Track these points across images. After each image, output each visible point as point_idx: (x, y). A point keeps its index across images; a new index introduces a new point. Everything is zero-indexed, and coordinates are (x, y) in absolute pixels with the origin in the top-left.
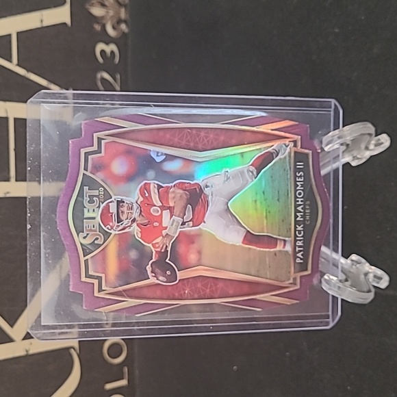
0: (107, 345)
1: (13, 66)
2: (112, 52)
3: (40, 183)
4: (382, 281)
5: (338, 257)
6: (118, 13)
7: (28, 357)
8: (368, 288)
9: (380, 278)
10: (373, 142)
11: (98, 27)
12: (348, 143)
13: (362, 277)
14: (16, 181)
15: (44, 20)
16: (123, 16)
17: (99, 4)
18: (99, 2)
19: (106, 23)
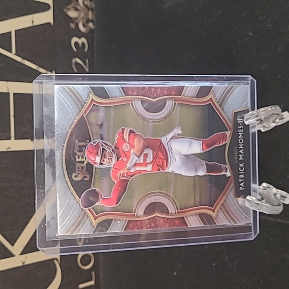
0: (80, 256)
1: (12, 55)
2: (83, 43)
4: (287, 199)
5: (257, 186)
6: (87, 15)
7: (24, 267)
8: (278, 203)
9: (285, 197)
11: (73, 26)
14: (15, 139)
15: (34, 21)
16: (90, 17)
17: (73, 8)
18: (73, 7)
19: (79, 22)
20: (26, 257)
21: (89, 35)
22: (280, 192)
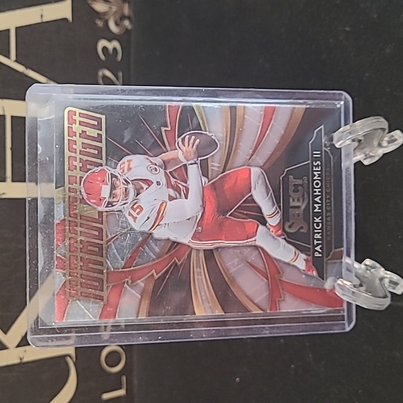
0: (105, 353)
1: (11, 62)
2: (115, 49)
3: (37, 184)
4: (399, 286)
5: (351, 261)
6: (121, 9)
7: (22, 365)
8: (384, 294)
9: (396, 284)
10: (386, 139)
11: (100, 23)
12: (360, 139)
13: (377, 281)
14: (13, 181)
15: (44, 15)
16: (126, 12)
19: (109, 18)
20: (25, 351)
22: (390, 275)
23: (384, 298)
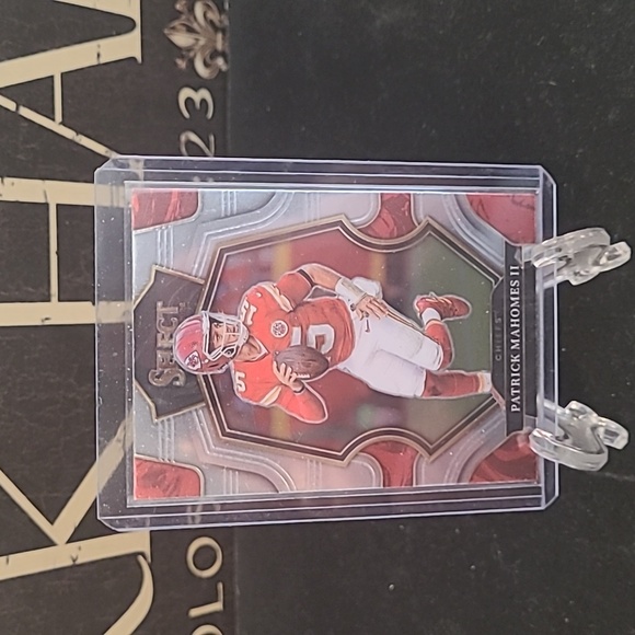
0: (193, 548)
1: (55, 126)
2: (203, 101)
3: (94, 304)
4: (619, 438)
5: (554, 407)
6: (212, 41)
7: (75, 568)
8: (598, 448)
9: (615, 434)
11: (182, 64)
12: (570, 256)
13: (589, 431)
14: (59, 300)
15: (102, 54)
16: (219, 46)
17: (184, 28)
18: (184, 25)
19: (195, 56)
20: (80, 548)
21: (216, 85)
22: (606, 423)
23: (598, 453)
